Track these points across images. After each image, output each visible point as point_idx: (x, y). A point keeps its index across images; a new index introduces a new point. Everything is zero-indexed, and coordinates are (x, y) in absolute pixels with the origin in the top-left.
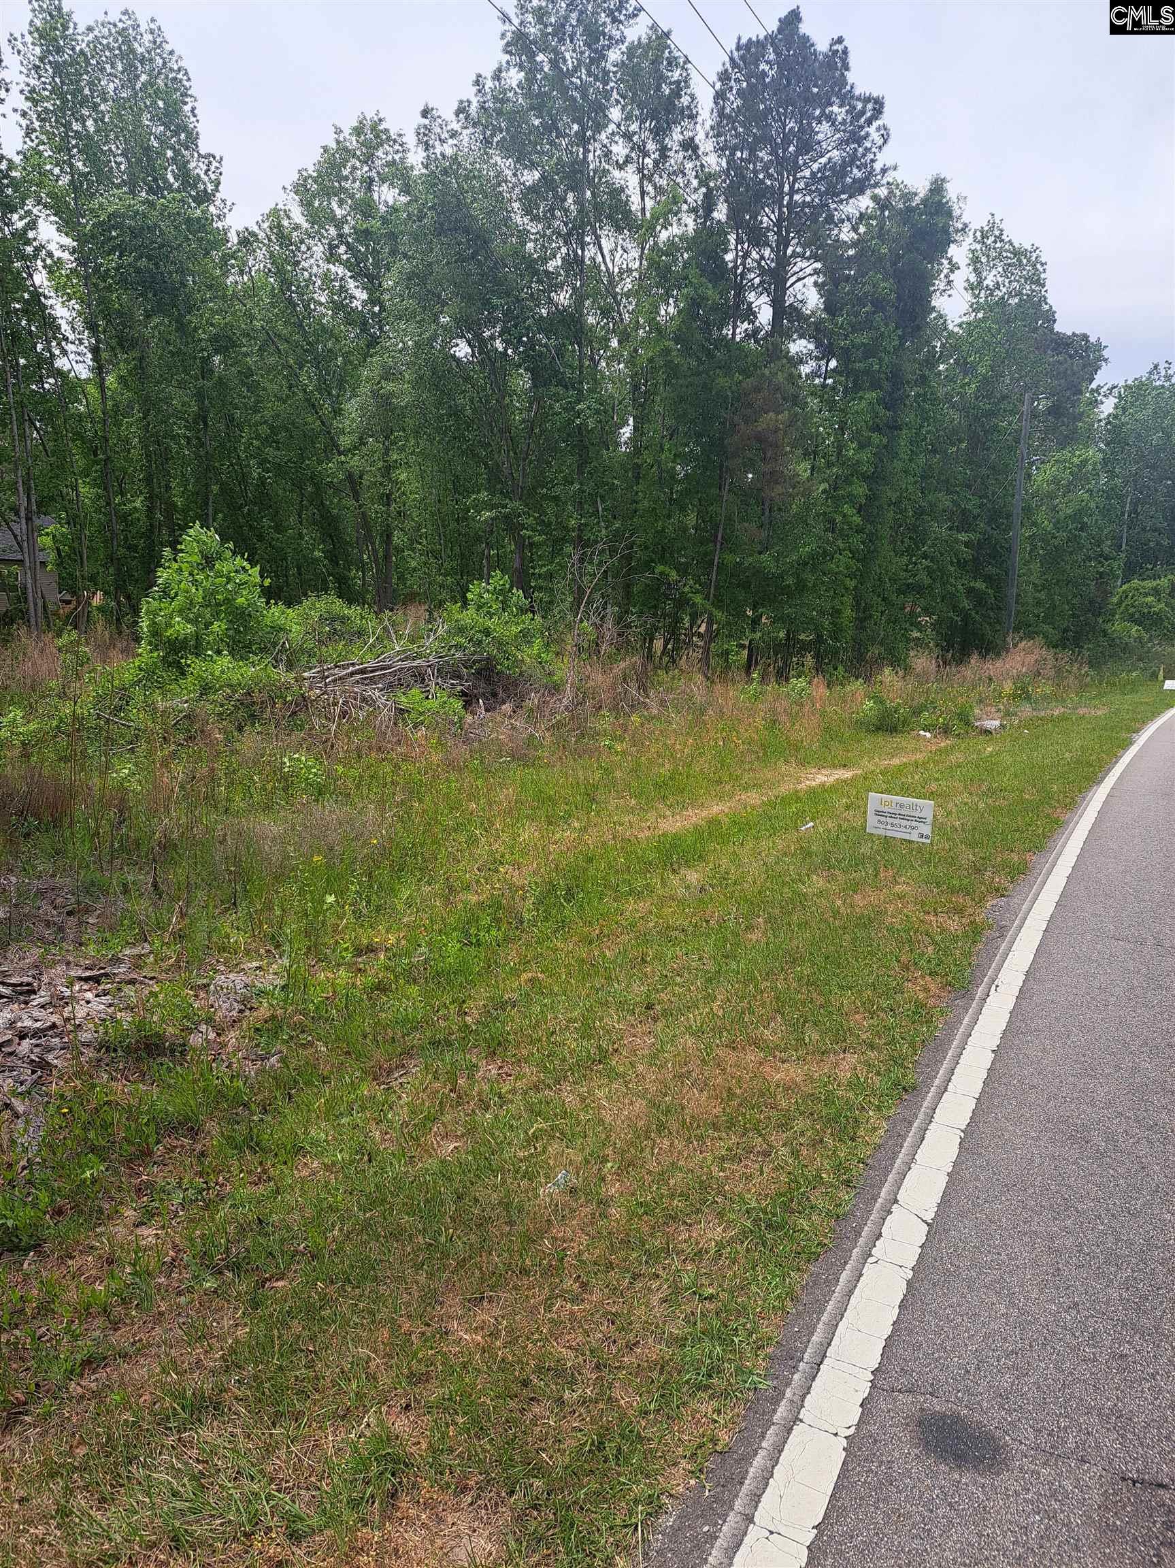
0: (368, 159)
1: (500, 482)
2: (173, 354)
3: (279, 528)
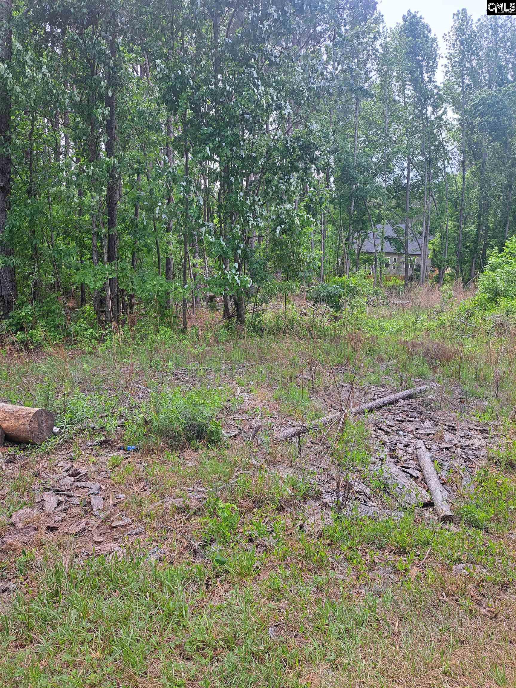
2: (499, 158)
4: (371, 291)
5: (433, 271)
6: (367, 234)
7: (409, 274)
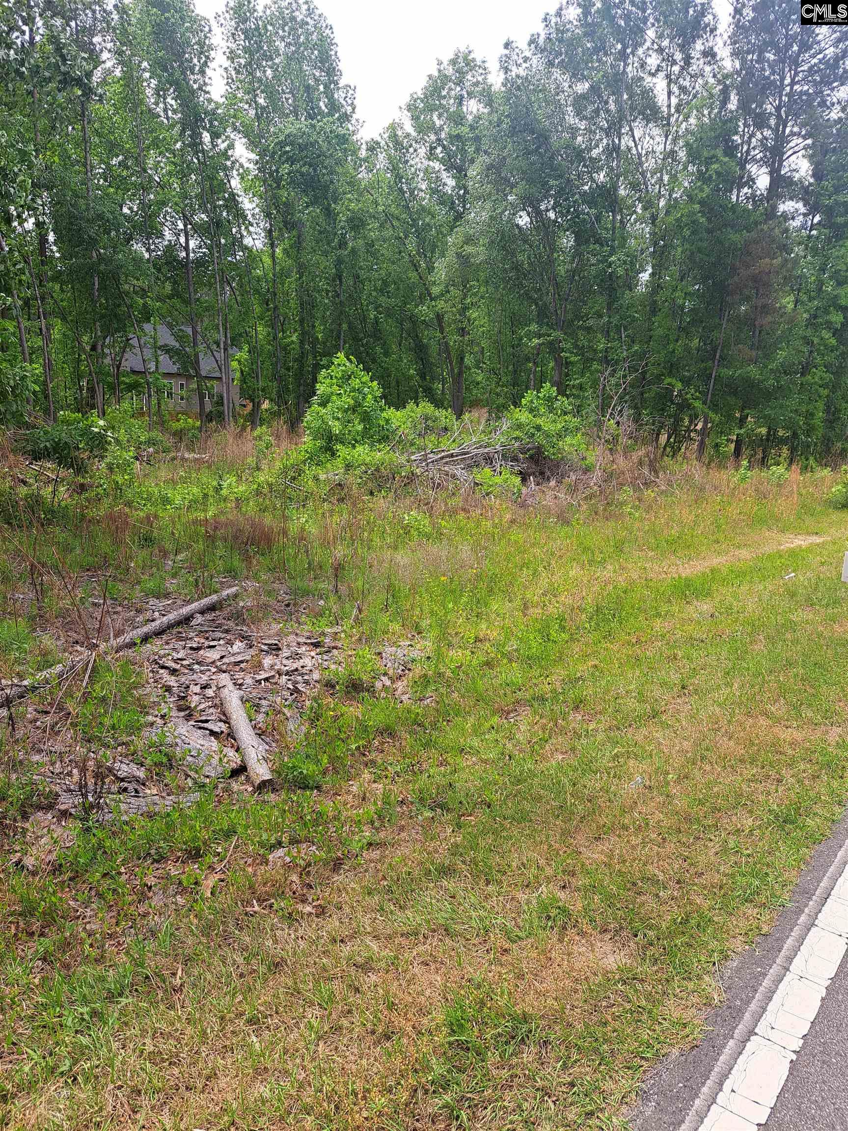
0: (460, 82)
1: (547, 317)
2: (320, 232)
3: (387, 354)
4: (143, 439)
5: (245, 406)
6: (128, 340)
7: (207, 410)
